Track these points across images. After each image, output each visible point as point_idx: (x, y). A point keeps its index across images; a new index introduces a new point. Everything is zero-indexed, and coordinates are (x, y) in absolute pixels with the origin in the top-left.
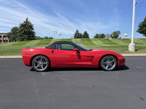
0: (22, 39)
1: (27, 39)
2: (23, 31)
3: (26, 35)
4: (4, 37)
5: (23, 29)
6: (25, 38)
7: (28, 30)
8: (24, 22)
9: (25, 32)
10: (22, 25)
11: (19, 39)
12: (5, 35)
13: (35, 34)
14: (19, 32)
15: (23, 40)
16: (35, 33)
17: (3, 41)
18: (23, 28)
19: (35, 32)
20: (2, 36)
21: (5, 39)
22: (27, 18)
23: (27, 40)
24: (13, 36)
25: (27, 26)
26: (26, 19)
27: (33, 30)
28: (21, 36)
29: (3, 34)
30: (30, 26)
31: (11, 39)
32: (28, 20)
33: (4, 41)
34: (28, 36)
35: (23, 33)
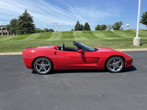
0: (22, 32)
1: (27, 32)
3: (26, 28)
4: (4, 29)
5: (23, 22)
6: (24, 31)
7: (27, 23)
8: (23, 14)
9: (24, 24)
10: (21, 17)
11: (18, 32)
12: (5, 27)
13: (35, 27)
14: (19, 25)
16: (34, 26)
17: (2, 33)
18: (22, 21)
19: (35, 25)
20: (2, 29)
21: (4, 32)
22: (26, 10)
23: (27, 34)
24: (12, 28)
25: (26, 18)
27: (33, 22)
28: (21, 29)
29: (2, 26)
30: (29, 18)
31: (10, 31)
33: (4, 34)
34: (28, 29)
35: (22, 26)
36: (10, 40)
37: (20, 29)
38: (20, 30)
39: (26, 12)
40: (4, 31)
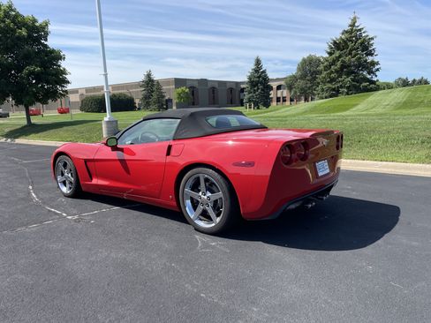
0: (334, 90)
1: (348, 88)
2: (339, 64)
3: (348, 74)
4: (279, 88)
5: (340, 56)
6: (341, 87)
7: (354, 59)
8: (345, 32)
9: (343, 66)
10: (335, 43)
11: (323, 90)
12: (283, 83)
13: (378, 70)
14: (327, 68)
15: (335, 93)
16: (377, 67)
17: (275, 99)
18: (337, 53)
19: (378, 63)
20: (275, 87)
21: (279, 96)
22: (355, 18)
23: (347, 94)
25: (350, 44)
26: (350, 22)
27: (372, 55)
28: (332, 80)
29: (278, 80)
30: (362, 43)
31: (295, 92)
32: (356, 25)
33: (278, 99)
34: (353, 80)
35: (337, 71)
36: (305, 112)
37: (328, 82)
38: (329, 85)
39: (353, 25)
40: (279, 92)
